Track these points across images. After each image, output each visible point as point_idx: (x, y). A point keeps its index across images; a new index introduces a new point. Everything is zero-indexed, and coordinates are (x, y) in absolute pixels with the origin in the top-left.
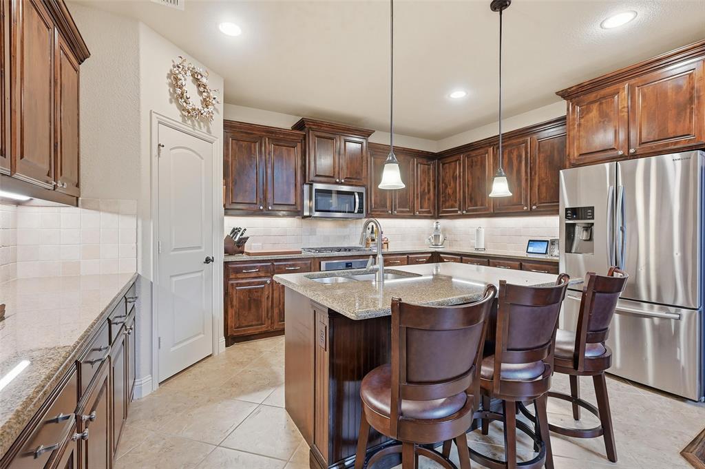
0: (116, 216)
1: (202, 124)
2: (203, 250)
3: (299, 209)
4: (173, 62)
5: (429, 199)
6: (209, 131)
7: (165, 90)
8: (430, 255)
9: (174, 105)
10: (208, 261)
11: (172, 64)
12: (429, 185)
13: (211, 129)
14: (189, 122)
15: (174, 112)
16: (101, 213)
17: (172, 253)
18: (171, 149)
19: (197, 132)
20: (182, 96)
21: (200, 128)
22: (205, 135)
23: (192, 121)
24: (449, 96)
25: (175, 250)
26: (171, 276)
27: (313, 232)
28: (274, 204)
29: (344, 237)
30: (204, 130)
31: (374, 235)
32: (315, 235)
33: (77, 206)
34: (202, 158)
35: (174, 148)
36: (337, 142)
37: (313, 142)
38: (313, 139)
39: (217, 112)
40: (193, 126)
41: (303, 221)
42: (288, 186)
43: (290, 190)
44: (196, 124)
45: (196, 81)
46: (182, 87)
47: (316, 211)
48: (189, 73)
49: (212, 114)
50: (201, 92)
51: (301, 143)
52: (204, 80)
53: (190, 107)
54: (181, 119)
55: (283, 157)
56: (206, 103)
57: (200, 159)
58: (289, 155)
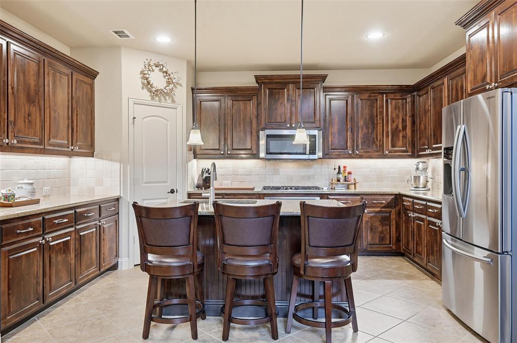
0: (110, 162)
1: (167, 97)
2: (168, 184)
3: (255, 152)
4: (144, 62)
5: (404, 137)
6: (173, 101)
7: (139, 82)
8: (393, 197)
9: (145, 90)
10: (172, 192)
11: (144, 64)
12: (404, 121)
13: (175, 100)
14: (157, 98)
15: (146, 95)
16: (104, 161)
17: (144, 185)
18: (143, 119)
19: (163, 104)
20: (149, 83)
21: (166, 100)
22: (170, 104)
23: (159, 98)
24: (366, 37)
25: (146, 183)
26: (143, 200)
27: (276, 172)
28: (233, 149)
29: (309, 178)
30: (169, 101)
31: (340, 176)
32: (279, 175)
33: (93, 157)
34: (168, 121)
35: (144, 118)
36: (288, 90)
37: (265, 95)
38: (265, 92)
39: (181, 85)
40: (160, 100)
41: (267, 162)
42: (245, 133)
43: (246, 136)
44: (162, 98)
45: (161, 70)
46: (147, 79)
47: (267, 153)
48: (154, 67)
49: (172, 90)
50: (165, 77)
51: (256, 96)
52: (164, 69)
53: (154, 90)
54: (150, 98)
55: (240, 110)
56: (168, 83)
57: (166, 122)
58: (245, 108)
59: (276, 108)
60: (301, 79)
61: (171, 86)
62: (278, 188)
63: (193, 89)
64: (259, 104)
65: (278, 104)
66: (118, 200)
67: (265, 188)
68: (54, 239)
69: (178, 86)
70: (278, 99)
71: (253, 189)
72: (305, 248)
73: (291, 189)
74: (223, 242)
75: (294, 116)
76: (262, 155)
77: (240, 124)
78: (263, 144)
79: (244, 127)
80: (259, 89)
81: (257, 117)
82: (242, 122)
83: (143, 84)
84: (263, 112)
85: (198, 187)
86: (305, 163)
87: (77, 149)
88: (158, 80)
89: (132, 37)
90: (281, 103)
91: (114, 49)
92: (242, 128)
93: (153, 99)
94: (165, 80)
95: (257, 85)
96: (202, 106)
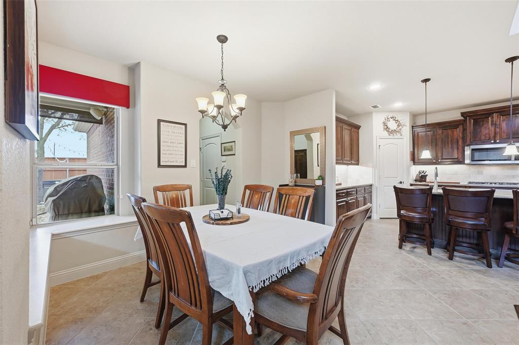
0: (367, 168)
1: (398, 133)
3: (460, 160)
4: (385, 117)
6: (401, 135)
7: (382, 127)
9: (385, 131)
10: (401, 183)
14: (392, 134)
15: (385, 134)
16: (364, 167)
19: (395, 137)
20: (387, 127)
21: (397, 135)
22: (399, 137)
25: (386, 178)
27: (480, 173)
28: (442, 159)
29: (514, 177)
30: (399, 135)
32: (483, 174)
33: (359, 165)
34: (398, 146)
35: (385, 145)
36: (492, 118)
37: (470, 123)
38: (470, 122)
39: (406, 126)
40: (394, 135)
41: (471, 166)
42: (453, 149)
43: (453, 151)
44: (395, 134)
45: (394, 120)
46: (386, 125)
47: (472, 161)
48: (390, 119)
49: (400, 129)
50: (396, 123)
51: (462, 126)
52: (396, 119)
53: (390, 130)
54: (388, 135)
55: (448, 135)
56: (398, 126)
57: (396, 146)
58: (453, 133)
59: (481, 131)
60: (511, 108)
61: (400, 127)
62: (483, 183)
63: (412, 127)
64: (464, 130)
65: (482, 128)
66: (371, 185)
67: (470, 183)
68: (351, 199)
69: (404, 127)
70: (483, 124)
71: (459, 183)
72: (517, 218)
73: (495, 184)
74: (449, 208)
75: (498, 135)
76: (467, 161)
77: (448, 143)
78: (468, 154)
79: (452, 145)
80: (465, 121)
81: (463, 138)
82: (450, 142)
83: (384, 128)
84: (469, 134)
85: (416, 181)
86: (510, 166)
87: (353, 162)
88: (392, 125)
89: (380, 107)
90: (485, 127)
91: (369, 114)
92: (450, 146)
93: (389, 135)
94: (396, 125)
95: (462, 118)
96: (419, 135)
